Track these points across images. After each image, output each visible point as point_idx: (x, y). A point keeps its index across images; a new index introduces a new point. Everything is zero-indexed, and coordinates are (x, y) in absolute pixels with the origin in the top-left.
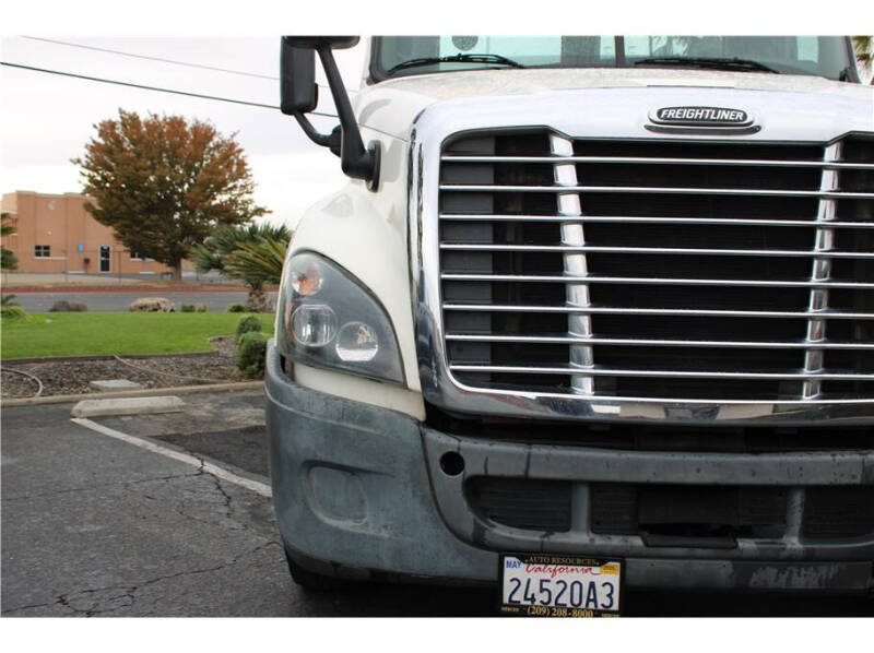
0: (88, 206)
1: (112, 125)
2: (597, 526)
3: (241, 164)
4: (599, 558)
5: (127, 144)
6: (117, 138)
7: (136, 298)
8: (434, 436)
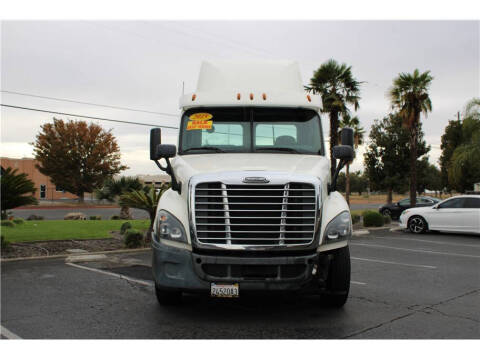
0: (37, 166)
1: (50, 126)
2: (233, 276)
3: (114, 145)
4: (233, 283)
5: (57, 135)
6: (52, 132)
7: (68, 212)
8: (194, 255)
